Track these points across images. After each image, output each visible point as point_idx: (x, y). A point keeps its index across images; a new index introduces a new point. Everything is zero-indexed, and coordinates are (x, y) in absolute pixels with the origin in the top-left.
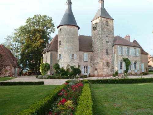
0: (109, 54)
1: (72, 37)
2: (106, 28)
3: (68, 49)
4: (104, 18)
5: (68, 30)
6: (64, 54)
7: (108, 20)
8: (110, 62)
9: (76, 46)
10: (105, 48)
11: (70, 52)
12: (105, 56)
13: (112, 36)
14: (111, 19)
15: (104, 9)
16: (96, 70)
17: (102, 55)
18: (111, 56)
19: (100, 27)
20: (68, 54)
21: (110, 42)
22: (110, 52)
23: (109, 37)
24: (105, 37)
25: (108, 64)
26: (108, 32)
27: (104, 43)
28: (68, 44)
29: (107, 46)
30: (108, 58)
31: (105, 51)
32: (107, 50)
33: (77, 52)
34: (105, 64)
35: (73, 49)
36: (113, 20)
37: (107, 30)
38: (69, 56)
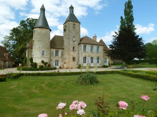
0: (75, 51)
1: (43, 37)
2: (73, 30)
3: (39, 47)
4: (72, 21)
5: (40, 32)
6: (36, 51)
7: (75, 23)
8: (76, 58)
9: (46, 45)
10: (72, 46)
11: (40, 49)
12: (72, 53)
13: (78, 36)
14: (78, 23)
15: (74, 14)
16: (65, 63)
17: (69, 51)
18: (76, 52)
19: (68, 29)
20: (39, 51)
21: (76, 41)
22: (76, 49)
23: (76, 37)
24: (72, 37)
25: (74, 59)
26: (75, 33)
27: (71, 42)
28: (39, 43)
29: (74, 44)
30: (74, 54)
31: (72, 49)
32: (74, 48)
33: (47, 49)
34: (72, 59)
35: (43, 47)
36: (80, 23)
37: (74, 31)
38: (40, 53)
